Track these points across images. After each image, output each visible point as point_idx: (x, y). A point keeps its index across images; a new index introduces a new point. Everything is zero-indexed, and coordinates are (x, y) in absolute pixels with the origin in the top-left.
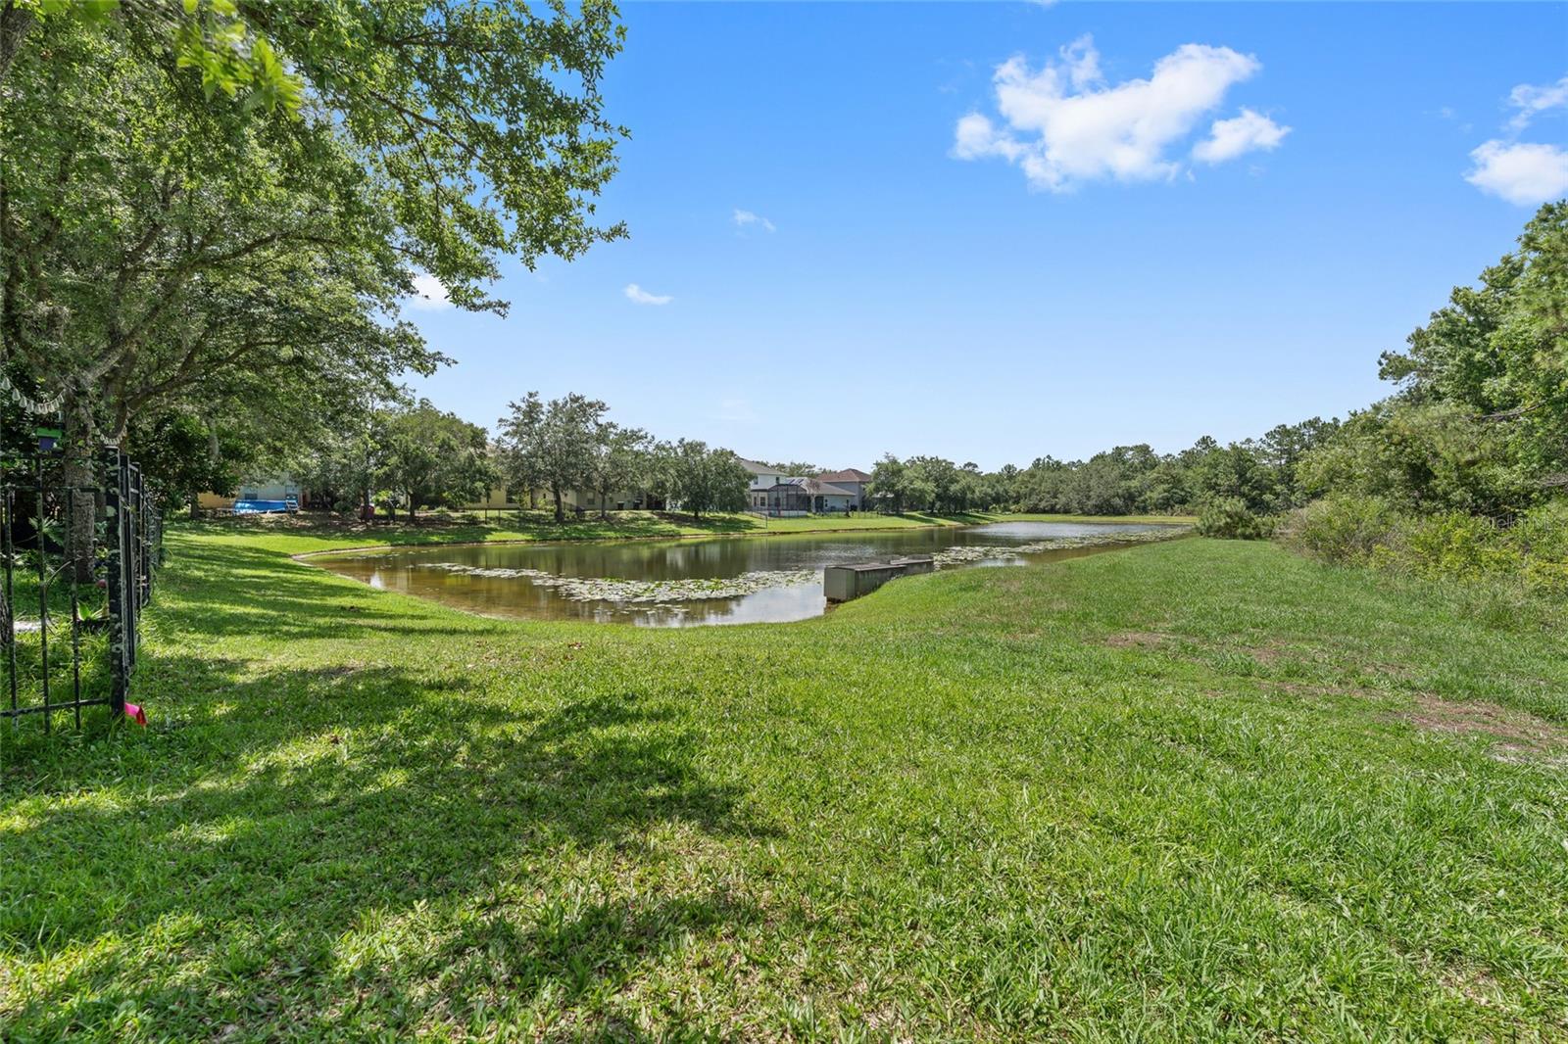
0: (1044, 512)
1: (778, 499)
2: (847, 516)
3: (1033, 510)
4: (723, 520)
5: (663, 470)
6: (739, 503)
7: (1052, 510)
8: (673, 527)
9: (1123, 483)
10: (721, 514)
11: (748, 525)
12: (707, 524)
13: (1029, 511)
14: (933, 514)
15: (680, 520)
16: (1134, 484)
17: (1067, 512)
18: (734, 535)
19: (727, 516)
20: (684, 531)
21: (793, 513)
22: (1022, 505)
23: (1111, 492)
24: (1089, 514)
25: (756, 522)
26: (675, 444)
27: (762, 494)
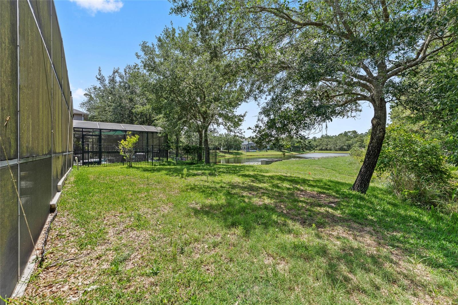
0: (324, 150)
1: (248, 147)
2: (267, 151)
3: (321, 150)
4: (235, 152)
5: (221, 141)
6: (239, 148)
7: (326, 150)
8: (223, 154)
9: (347, 142)
10: (235, 151)
11: (241, 154)
12: (231, 153)
13: (320, 150)
14: (290, 151)
15: (225, 153)
16: (350, 142)
17: (331, 150)
18: (238, 156)
19: (236, 151)
20: (226, 155)
21: (252, 151)
22: (318, 148)
23: (343, 144)
24: (337, 151)
25: (243, 153)
26: (224, 134)
27: (245, 146)
